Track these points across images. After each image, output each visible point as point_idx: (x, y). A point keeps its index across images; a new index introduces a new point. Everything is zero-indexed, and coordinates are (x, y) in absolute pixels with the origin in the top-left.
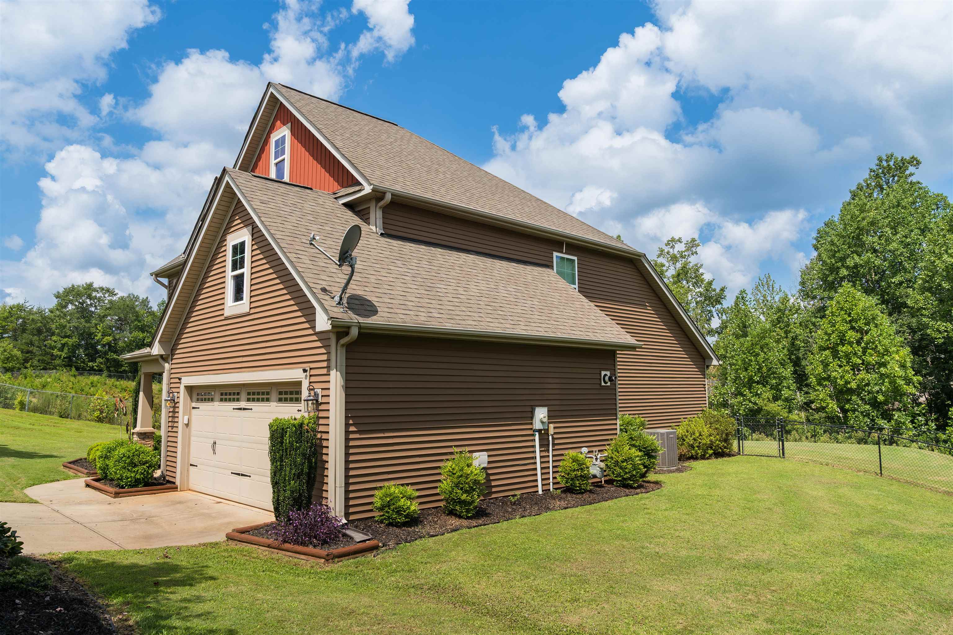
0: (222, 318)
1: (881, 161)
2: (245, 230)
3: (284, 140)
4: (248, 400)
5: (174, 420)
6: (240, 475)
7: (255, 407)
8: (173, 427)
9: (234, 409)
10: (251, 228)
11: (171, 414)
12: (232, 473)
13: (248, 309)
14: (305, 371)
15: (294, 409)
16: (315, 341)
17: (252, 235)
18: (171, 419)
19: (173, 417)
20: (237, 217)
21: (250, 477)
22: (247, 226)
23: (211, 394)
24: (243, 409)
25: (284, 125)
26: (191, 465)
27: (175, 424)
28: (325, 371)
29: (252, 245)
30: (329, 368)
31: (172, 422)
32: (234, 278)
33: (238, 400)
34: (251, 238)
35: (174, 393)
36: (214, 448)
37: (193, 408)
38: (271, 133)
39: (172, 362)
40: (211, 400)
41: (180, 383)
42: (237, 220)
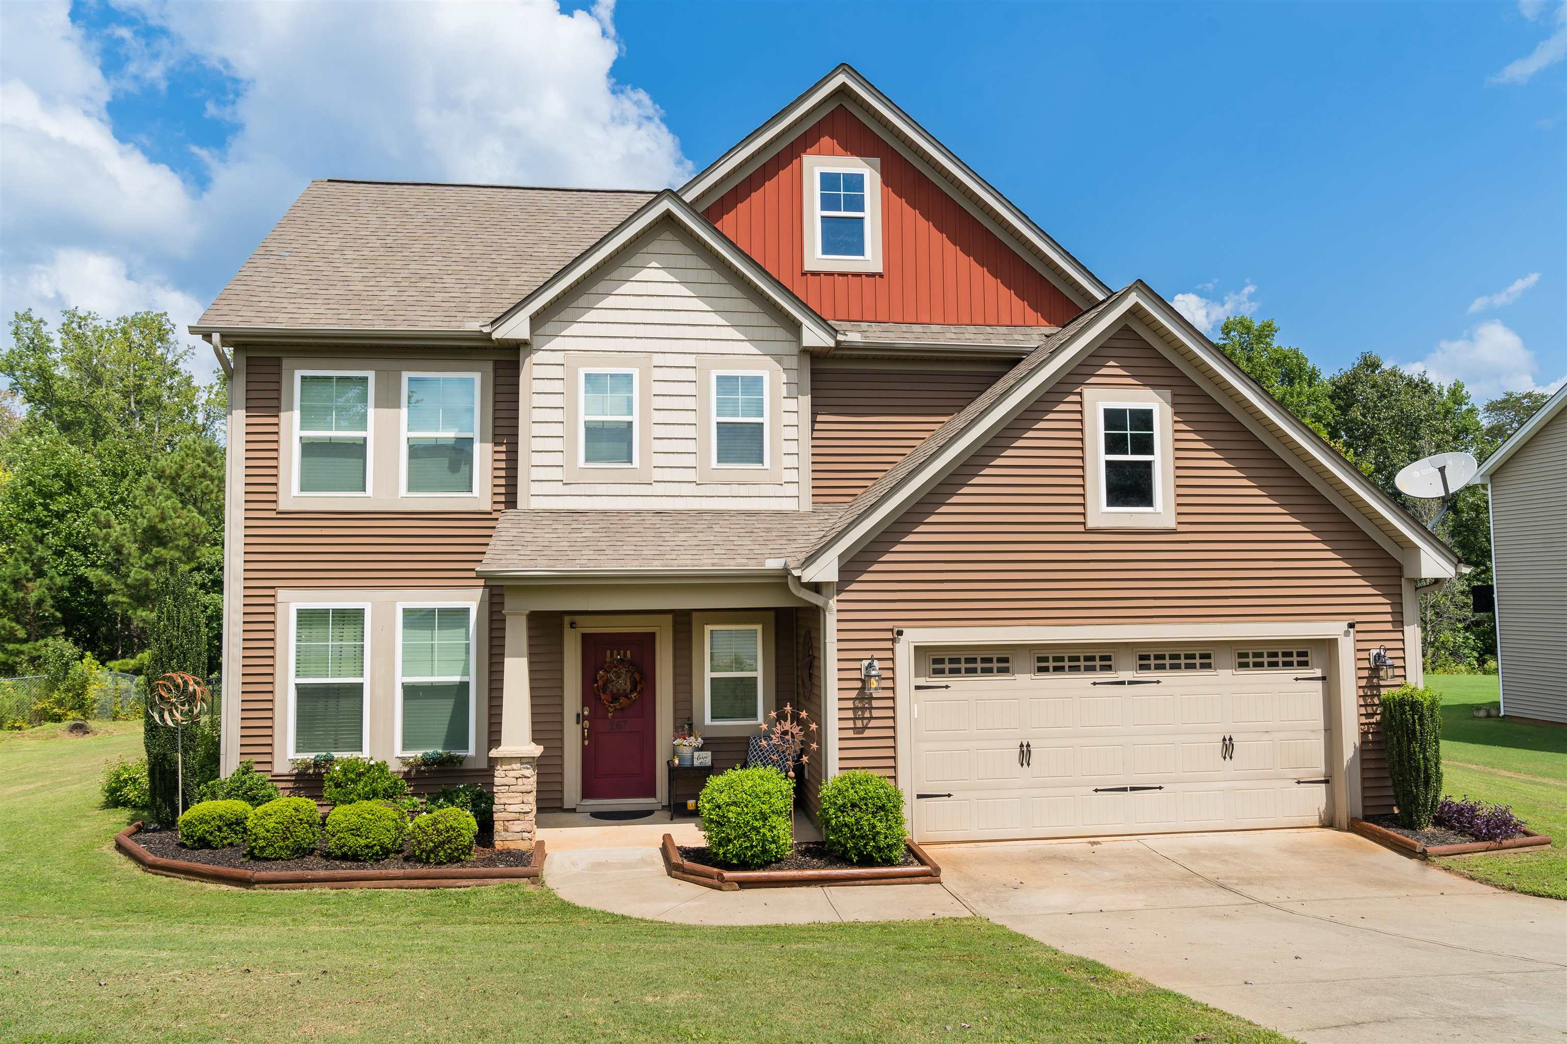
0: (1081, 529)
2: (1149, 392)
3: (856, 182)
4: (1143, 667)
5: (867, 715)
6: (1125, 789)
7: (1169, 678)
8: (865, 728)
9: (1094, 684)
10: (1168, 393)
11: (850, 704)
12: (1096, 790)
13: (1172, 524)
14: (1351, 626)
15: (1283, 678)
16: (1361, 586)
17: (1174, 405)
18: (850, 714)
19: (863, 709)
20: (1111, 363)
21: (1160, 788)
22: (1153, 386)
23: (1000, 660)
24: (1130, 683)
25: (852, 154)
26: (920, 796)
27: (873, 723)
28: (1389, 627)
29: (1176, 422)
30: (1399, 623)
31: (854, 719)
32: (1109, 464)
33: (1109, 668)
34: (1169, 410)
35: (861, 660)
36: (1025, 754)
37: (918, 688)
38: (805, 152)
39: (840, 597)
40: (1001, 671)
41: (893, 640)
42: (1111, 368)
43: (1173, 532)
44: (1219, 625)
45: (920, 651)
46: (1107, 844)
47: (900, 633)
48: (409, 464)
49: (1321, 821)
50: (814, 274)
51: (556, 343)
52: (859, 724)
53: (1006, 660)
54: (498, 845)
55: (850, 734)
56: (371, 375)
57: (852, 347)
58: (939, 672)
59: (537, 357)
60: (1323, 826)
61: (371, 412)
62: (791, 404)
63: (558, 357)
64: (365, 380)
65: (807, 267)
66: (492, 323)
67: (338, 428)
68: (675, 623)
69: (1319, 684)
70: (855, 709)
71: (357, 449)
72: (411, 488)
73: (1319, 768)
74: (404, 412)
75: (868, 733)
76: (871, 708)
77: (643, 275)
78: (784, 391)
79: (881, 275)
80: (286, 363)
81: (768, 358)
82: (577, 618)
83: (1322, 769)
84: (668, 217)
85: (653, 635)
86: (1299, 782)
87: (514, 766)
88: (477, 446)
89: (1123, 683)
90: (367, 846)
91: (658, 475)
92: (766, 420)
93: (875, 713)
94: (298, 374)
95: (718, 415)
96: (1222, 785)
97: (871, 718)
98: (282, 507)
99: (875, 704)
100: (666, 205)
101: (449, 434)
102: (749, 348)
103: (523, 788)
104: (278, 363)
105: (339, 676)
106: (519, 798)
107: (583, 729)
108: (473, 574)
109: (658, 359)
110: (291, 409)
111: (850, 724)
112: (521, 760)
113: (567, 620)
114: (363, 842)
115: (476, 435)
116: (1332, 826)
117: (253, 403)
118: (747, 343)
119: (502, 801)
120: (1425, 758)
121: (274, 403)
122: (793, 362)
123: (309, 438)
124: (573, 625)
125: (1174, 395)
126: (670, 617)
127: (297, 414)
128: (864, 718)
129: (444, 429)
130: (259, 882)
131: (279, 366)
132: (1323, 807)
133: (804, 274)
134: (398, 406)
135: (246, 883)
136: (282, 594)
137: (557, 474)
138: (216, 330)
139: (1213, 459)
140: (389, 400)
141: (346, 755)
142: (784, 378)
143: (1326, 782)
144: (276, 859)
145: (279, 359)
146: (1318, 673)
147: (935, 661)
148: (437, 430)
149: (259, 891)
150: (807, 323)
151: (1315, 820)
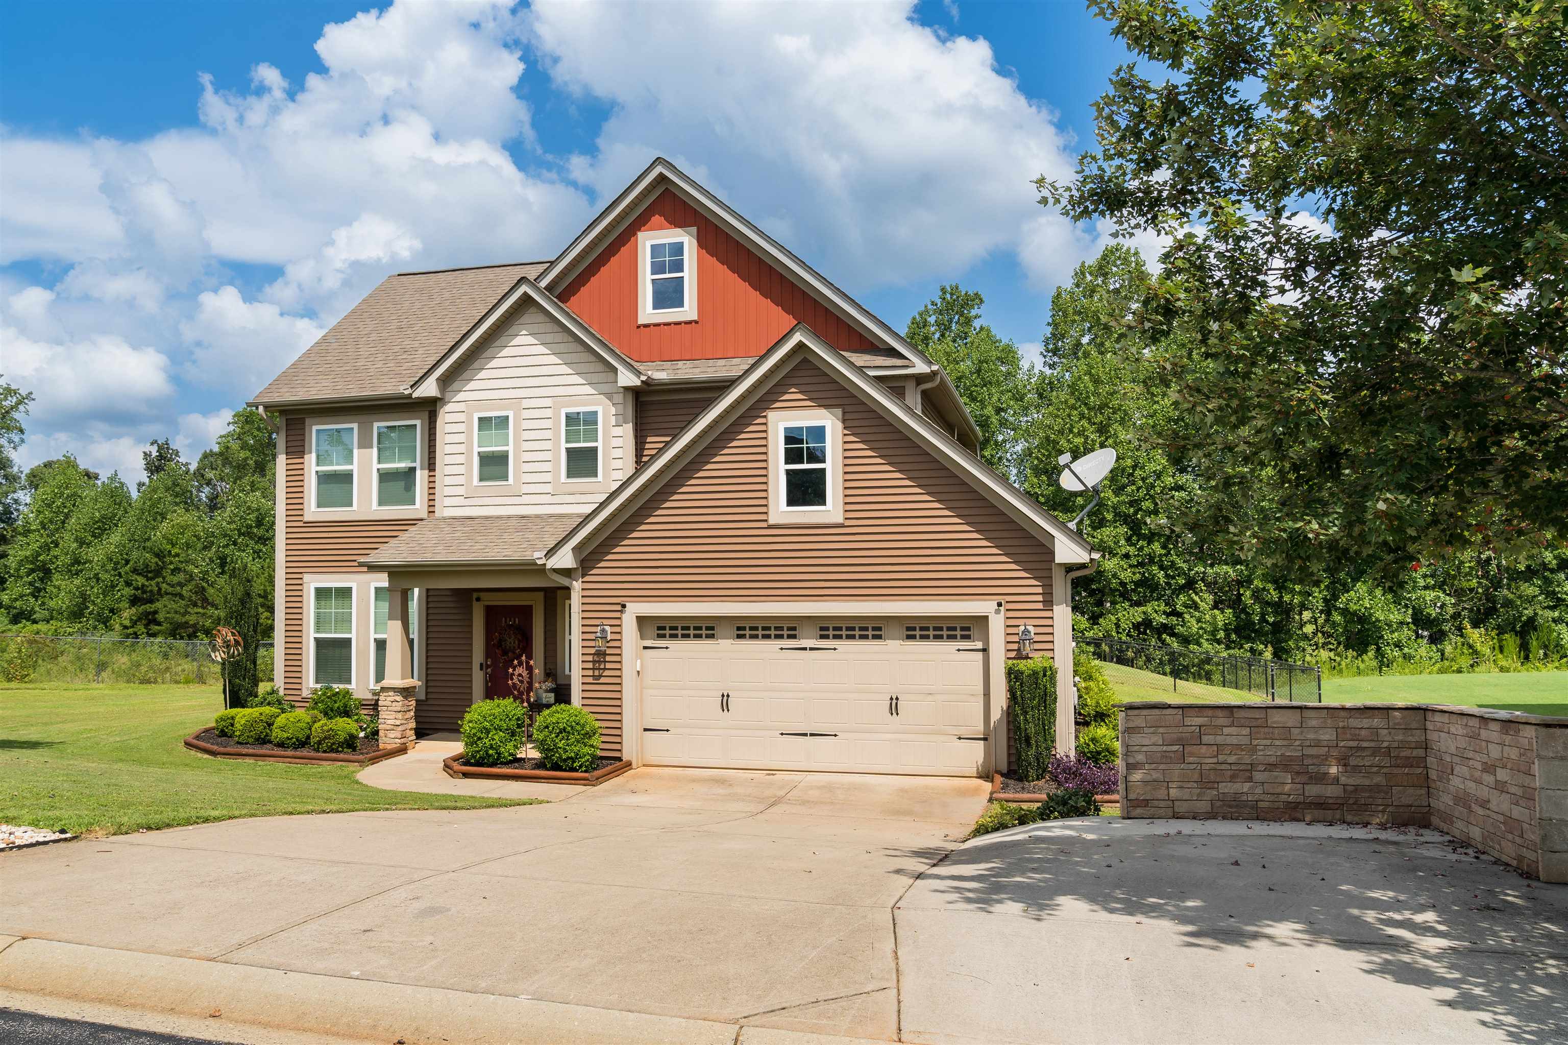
0: (764, 525)
1: (945, 293)
2: (823, 412)
3: (678, 249)
4: (822, 637)
5: (602, 666)
6: (805, 735)
7: (844, 646)
8: (600, 676)
9: (782, 649)
10: (839, 411)
11: (590, 658)
12: (782, 734)
13: (840, 520)
14: (1000, 605)
15: (947, 648)
16: (1013, 570)
17: (844, 421)
18: (590, 665)
19: (599, 662)
20: (793, 390)
21: (835, 735)
22: (826, 407)
23: (708, 628)
24: (811, 649)
25: (676, 227)
26: (645, 730)
27: (606, 673)
28: (1040, 606)
29: (845, 435)
30: (1048, 603)
31: (593, 669)
32: (788, 472)
33: (793, 637)
34: (840, 425)
35: (597, 626)
36: (725, 703)
37: (645, 648)
38: (639, 230)
39: (584, 579)
40: (708, 637)
41: (621, 611)
42: (793, 394)
43: (842, 526)
44: (880, 603)
45: (642, 621)
46: (780, 776)
47: (624, 606)
48: (380, 486)
49: (978, 773)
50: (646, 326)
51: (460, 396)
52: (597, 673)
53: (712, 628)
54: (381, 746)
55: (590, 680)
56: (355, 426)
57: (661, 384)
58: (661, 636)
59: (448, 407)
60: (980, 777)
61: (356, 451)
62: (618, 431)
63: (461, 407)
64: (353, 429)
65: (641, 321)
66: (412, 387)
67: (338, 464)
68: (545, 597)
69: (980, 655)
70: (594, 662)
71: (347, 478)
72: (380, 503)
73: (979, 728)
74: (375, 451)
75: (602, 680)
76: (605, 662)
77: (517, 340)
78: (613, 420)
79: (696, 322)
80: (308, 421)
81: (602, 396)
82: (482, 595)
83: (981, 728)
84: (526, 299)
85: (531, 606)
86: (960, 738)
87: (390, 694)
88: (418, 472)
89: (805, 649)
90: (288, 738)
91: (526, 489)
92: (599, 444)
93: (608, 666)
94: (315, 428)
95: (567, 442)
96: (889, 736)
97: (605, 669)
98: (306, 519)
99: (608, 658)
100: (524, 288)
101: (403, 465)
102: (589, 390)
103: (395, 709)
104: (302, 422)
105: (342, 633)
106: (394, 715)
107: (487, 673)
108: (356, 564)
109: (526, 403)
110: (311, 453)
111: (590, 673)
112: (394, 689)
113: (475, 595)
114: (285, 735)
115: (417, 464)
116: (988, 777)
117: (290, 450)
118: (587, 386)
119: (384, 716)
120: (1026, 720)
121: (301, 449)
122: (619, 398)
123: (322, 471)
124: (478, 599)
125: (844, 413)
126: (542, 594)
127: (314, 456)
128: (599, 669)
129: (400, 461)
130: (219, 754)
131: (304, 423)
132: (981, 760)
133: (639, 327)
134: (372, 447)
135: (213, 753)
136: (306, 577)
137: (460, 491)
138: (261, 404)
139: (879, 464)
140: (365, 444)
141: (342, 686)
142: (613, 410)
143: (985, 739)
144: (246, 743)
145: (304, 418)
146: (979, 645)
147: (659, 628)
148: (394, 462)
149: (219, 758)
150: (620, 368)
151: (974, 772)
